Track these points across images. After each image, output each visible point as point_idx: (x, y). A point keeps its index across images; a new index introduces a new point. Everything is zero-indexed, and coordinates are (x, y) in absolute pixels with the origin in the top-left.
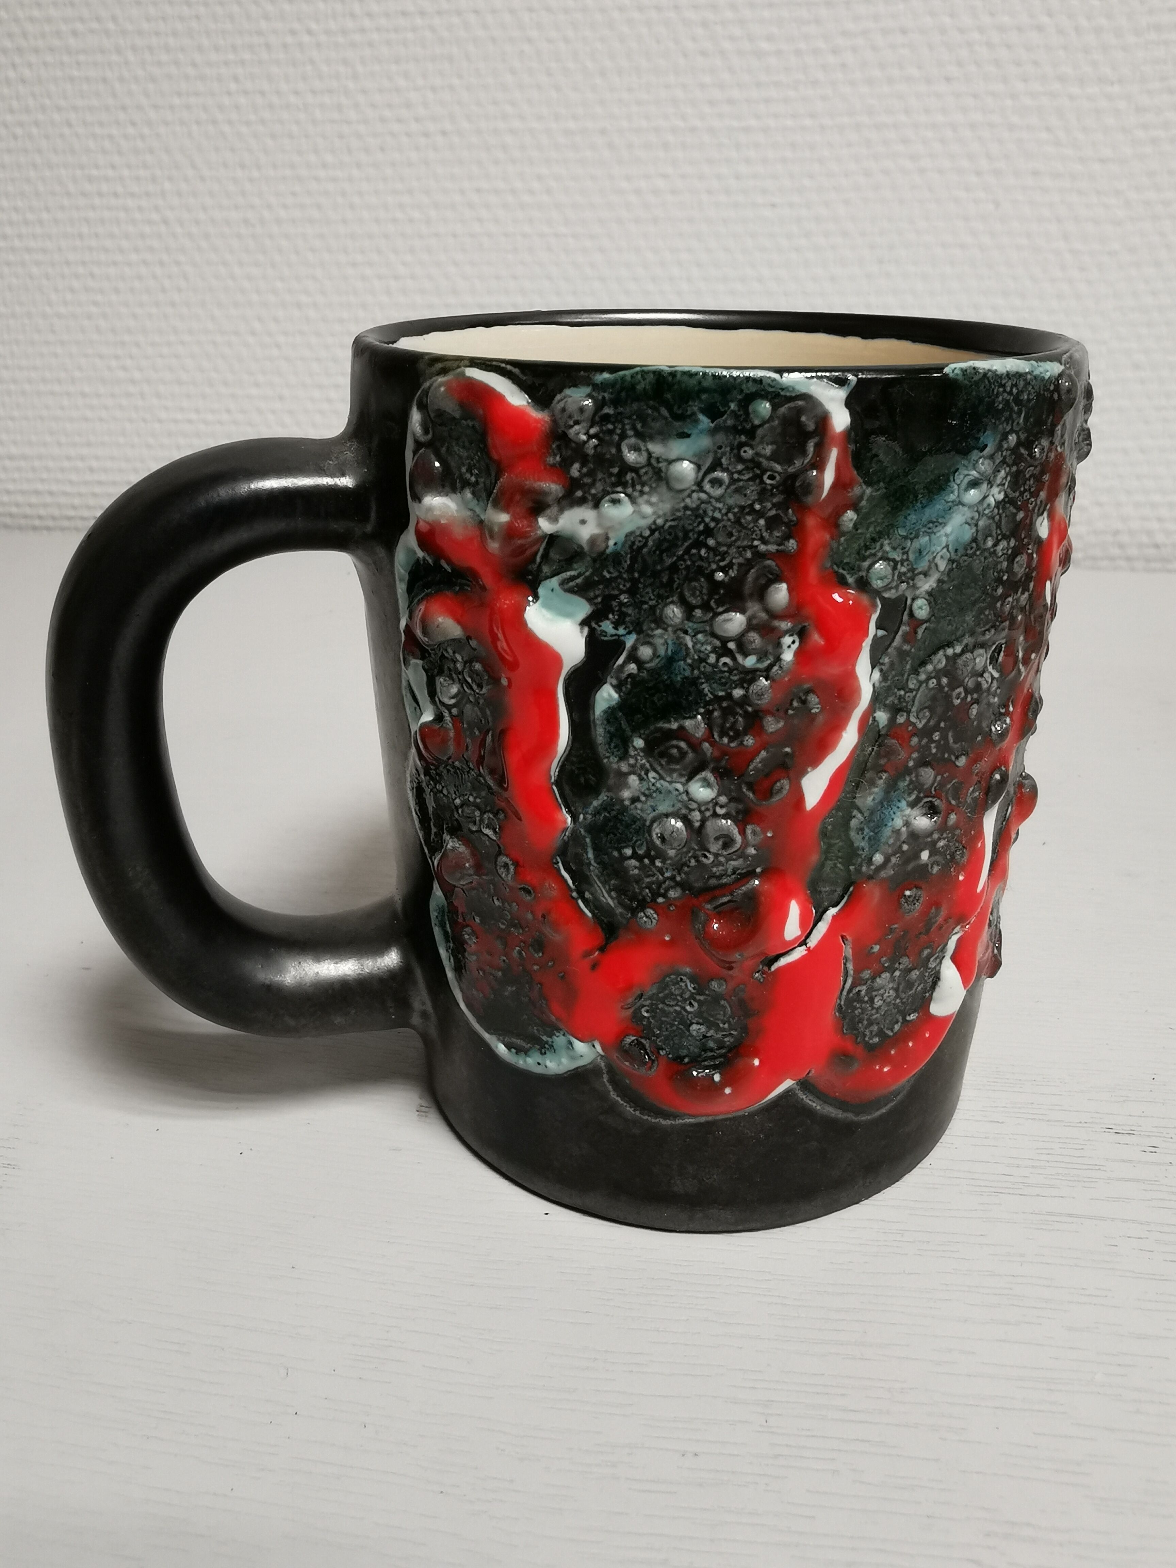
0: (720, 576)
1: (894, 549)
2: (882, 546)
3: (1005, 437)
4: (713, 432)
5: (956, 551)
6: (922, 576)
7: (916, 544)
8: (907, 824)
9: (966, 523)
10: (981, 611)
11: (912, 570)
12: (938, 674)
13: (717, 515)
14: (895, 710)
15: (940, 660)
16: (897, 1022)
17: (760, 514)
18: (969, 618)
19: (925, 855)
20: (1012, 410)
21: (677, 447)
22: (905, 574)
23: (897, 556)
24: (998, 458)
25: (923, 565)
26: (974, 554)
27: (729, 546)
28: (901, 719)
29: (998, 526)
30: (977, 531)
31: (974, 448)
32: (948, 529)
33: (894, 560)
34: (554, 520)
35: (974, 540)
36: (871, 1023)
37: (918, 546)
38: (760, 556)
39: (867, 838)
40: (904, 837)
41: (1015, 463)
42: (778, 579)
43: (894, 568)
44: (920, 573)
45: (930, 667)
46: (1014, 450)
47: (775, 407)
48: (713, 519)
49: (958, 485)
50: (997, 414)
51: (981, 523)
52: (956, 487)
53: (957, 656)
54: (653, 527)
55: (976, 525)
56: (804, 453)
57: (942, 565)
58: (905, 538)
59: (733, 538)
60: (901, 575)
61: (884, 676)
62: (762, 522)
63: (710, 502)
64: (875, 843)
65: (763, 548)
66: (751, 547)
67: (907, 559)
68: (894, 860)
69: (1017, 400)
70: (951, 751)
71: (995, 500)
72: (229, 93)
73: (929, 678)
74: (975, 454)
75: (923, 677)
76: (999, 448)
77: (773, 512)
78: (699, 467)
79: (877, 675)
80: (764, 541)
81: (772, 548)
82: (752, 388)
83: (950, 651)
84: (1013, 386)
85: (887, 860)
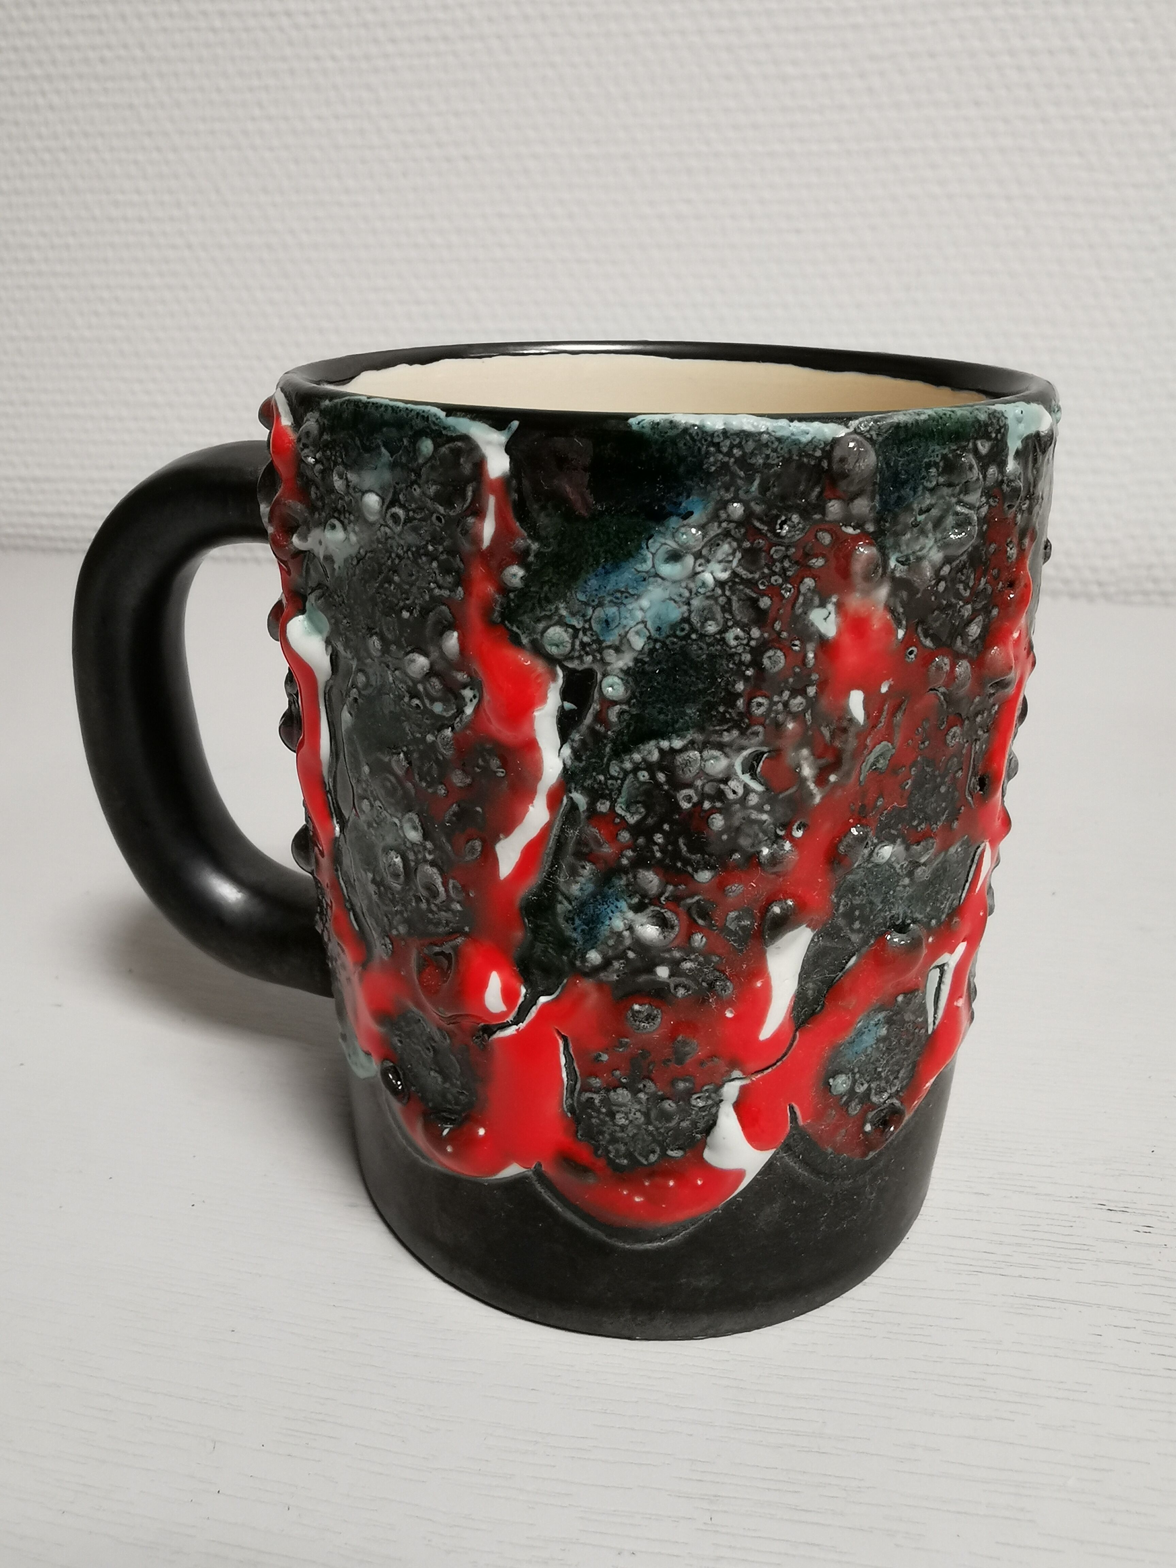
0: (406, 614)
1: (573, 614)
2: (557, 609)
3: (724, 505)
4: (393, 466)
5: (659, 629)
6: (612, 652)
7: (600, 613)
8: (630, 928)
9: (671, 599)
10: (712, 706)
11: (599, 642)
12: (650, 768)
13: (400, 552)
14: (594, 795)
15: (651, 751)
16: (654, 1152)
17: (433, 557)
18: (691, 711)
19: (663, 972)
20: (734, 475)
21: (369, 479)
22: (589, 645)
23: (577, 623)
24: (714, 530)
25: (612, 638)
26: (688, 636)
27: (412, 585)
28: (603, 807)
29: (727, 608)
30: (690, 612)
31: (671, 514)
32: (645, 603)
33: (573, 627)
34: (304, 538)
35: (686, 620)
36: (614, 1140)
37: (603, 615)
38: (437, 601)
39: (579, 930)
40: (628, 942)
41: (745, 537)
42: (451, 627)
43: (575, 636)
44: (609, 647)
45: (637, 757)
46: (746, 521)
47: (437, 447)
48: (398, 556)
49: (653, 554)
50: (708, 477)
51: (696, 602)
52: (650, 556)
53: (673, 752)
54: (359, 556)
55: (689, 604)
56: (464, 498)
57: (638, 643)
58: (586, 604)
59: (414, 578)
60: (583, 645)
61: (577, 755)
62: (435, 564)
63: (394, 538)
64: (591, 939)
65: (437, 591)
66: (431, 590)
67: (591, 628)
68: (616, 965)
69: (742, 462)
70: (687, 862)
71: (714, 578)
72: (253, 119)
73: (636, 769)
74: (674, 522)
75: (628, 765)
76: (715, 517)
77: (444, 557)
78: (383, 500)
79: (567, 751)
80: (440, 587)
81: (446, 593)
82: (419, 424)
83: (665, 744)
84: (732, 447)
85: (607, 963)
